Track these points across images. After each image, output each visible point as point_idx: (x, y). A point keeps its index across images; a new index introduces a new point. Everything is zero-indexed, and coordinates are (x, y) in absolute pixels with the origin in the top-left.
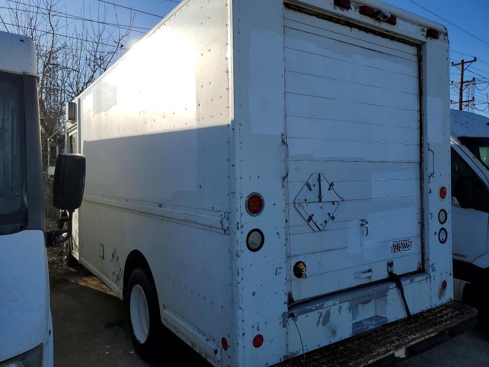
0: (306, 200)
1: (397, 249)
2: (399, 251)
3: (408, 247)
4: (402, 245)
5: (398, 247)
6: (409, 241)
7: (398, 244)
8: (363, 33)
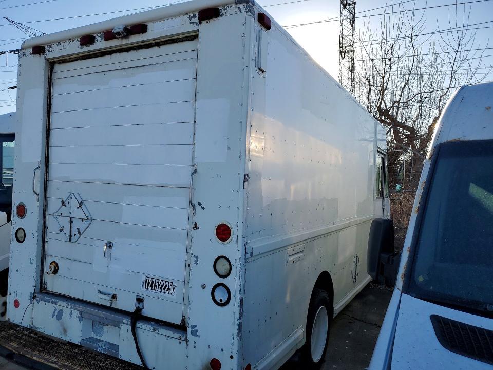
0: (61, 214)
1: (151, 286)
2: (154, 289)
3: (167, 290)
4: (159, 285)
5: (152, 284)
6: (170, 283)
7: (153, 281)
8: (124, 54)
